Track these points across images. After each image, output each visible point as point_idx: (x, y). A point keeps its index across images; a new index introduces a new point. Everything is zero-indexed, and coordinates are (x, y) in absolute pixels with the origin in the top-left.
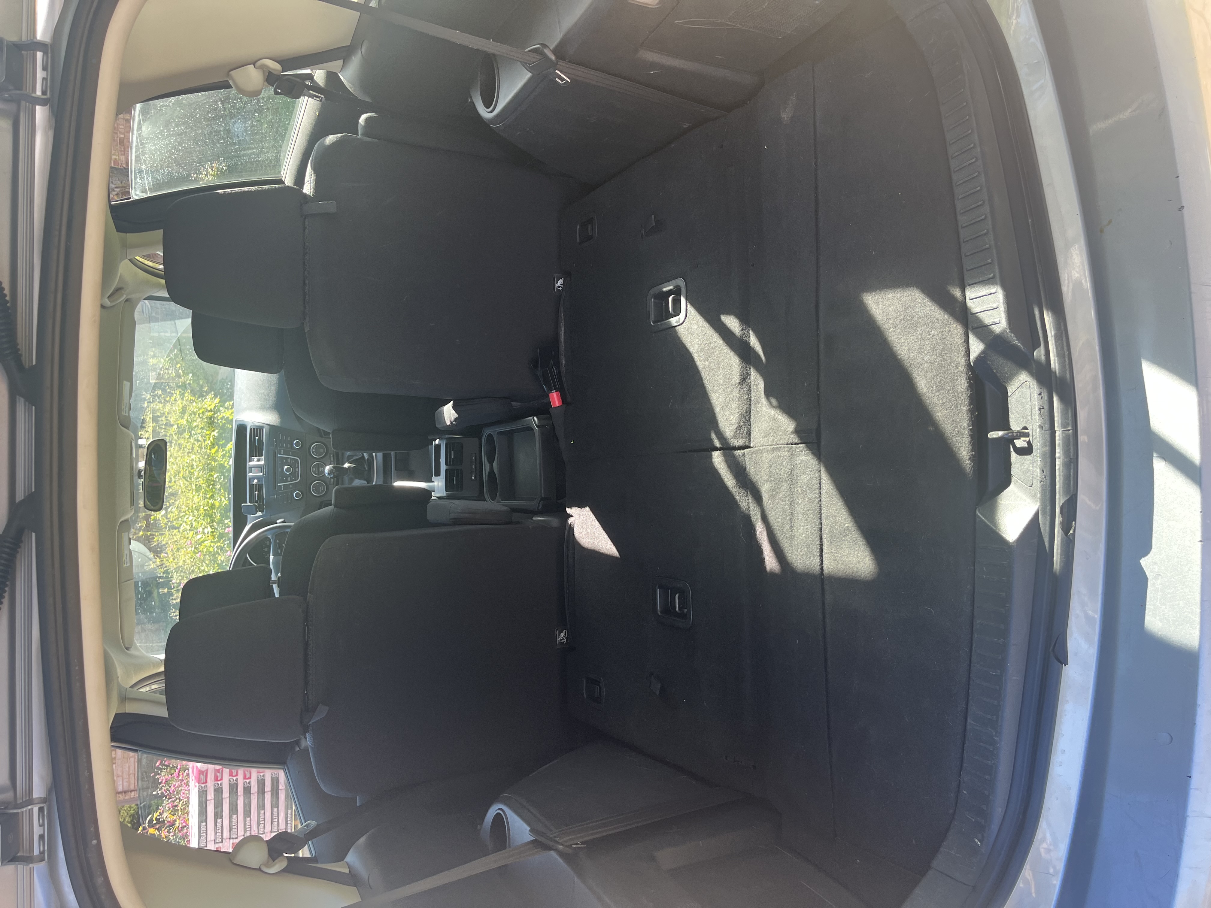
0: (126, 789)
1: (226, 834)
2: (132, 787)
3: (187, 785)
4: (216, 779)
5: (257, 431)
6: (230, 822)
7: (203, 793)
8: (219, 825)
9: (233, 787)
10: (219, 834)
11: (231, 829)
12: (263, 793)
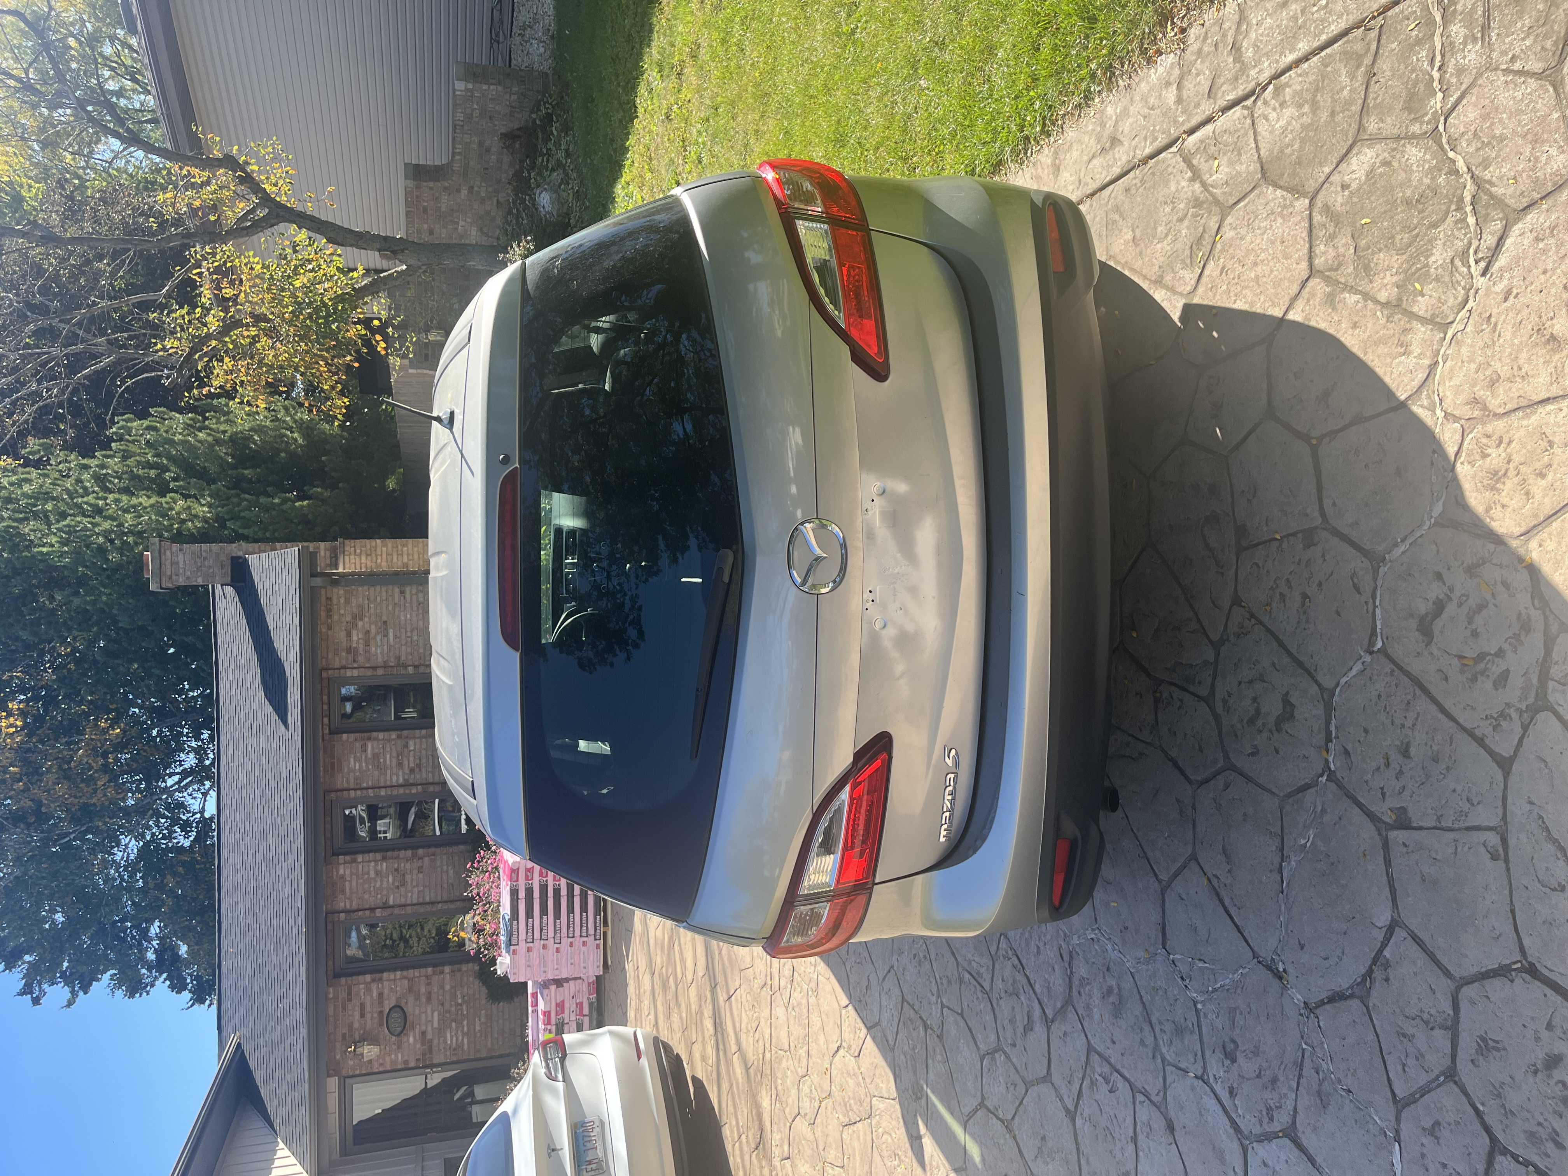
0: (433, 900)
1: (537, 935)
2: (439, 899)
3: (498, 886)
4: (527, 878)
5: (572, 532)
6: (541, 922)
7: (514, 893)
8: (530, 924)
9: (544, 888)
10: (530, 934)
11: (541, 930)
12: (573, 896)
